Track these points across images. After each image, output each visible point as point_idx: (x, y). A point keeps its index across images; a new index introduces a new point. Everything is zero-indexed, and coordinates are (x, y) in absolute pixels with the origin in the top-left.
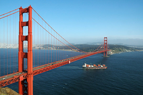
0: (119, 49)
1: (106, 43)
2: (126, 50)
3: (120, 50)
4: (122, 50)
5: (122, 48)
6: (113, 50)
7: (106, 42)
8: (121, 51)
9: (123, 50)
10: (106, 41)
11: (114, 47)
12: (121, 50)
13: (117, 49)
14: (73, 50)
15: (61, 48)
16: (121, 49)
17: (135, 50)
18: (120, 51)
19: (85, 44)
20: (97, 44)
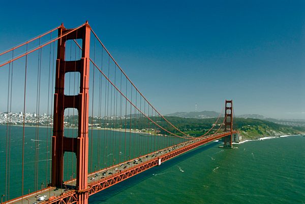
0: (257, 129)
1: (231, 115)
2: (274, 132)
3: (259, 131)
4: (265, 131)
5: (264, 128)
6: (244, 132)
7: (229, 112)
8: (261, 133)
9: (267, 131)
10: (231, 108)
11: (245, 125)
12: (263, 132)
13: (252, 128)
14: (144, 131)
15: (115, 124)
16: (262, 130)
17: (295, 132)
18: (259, 135)
19: (172, 117)
20: (199, 116)
